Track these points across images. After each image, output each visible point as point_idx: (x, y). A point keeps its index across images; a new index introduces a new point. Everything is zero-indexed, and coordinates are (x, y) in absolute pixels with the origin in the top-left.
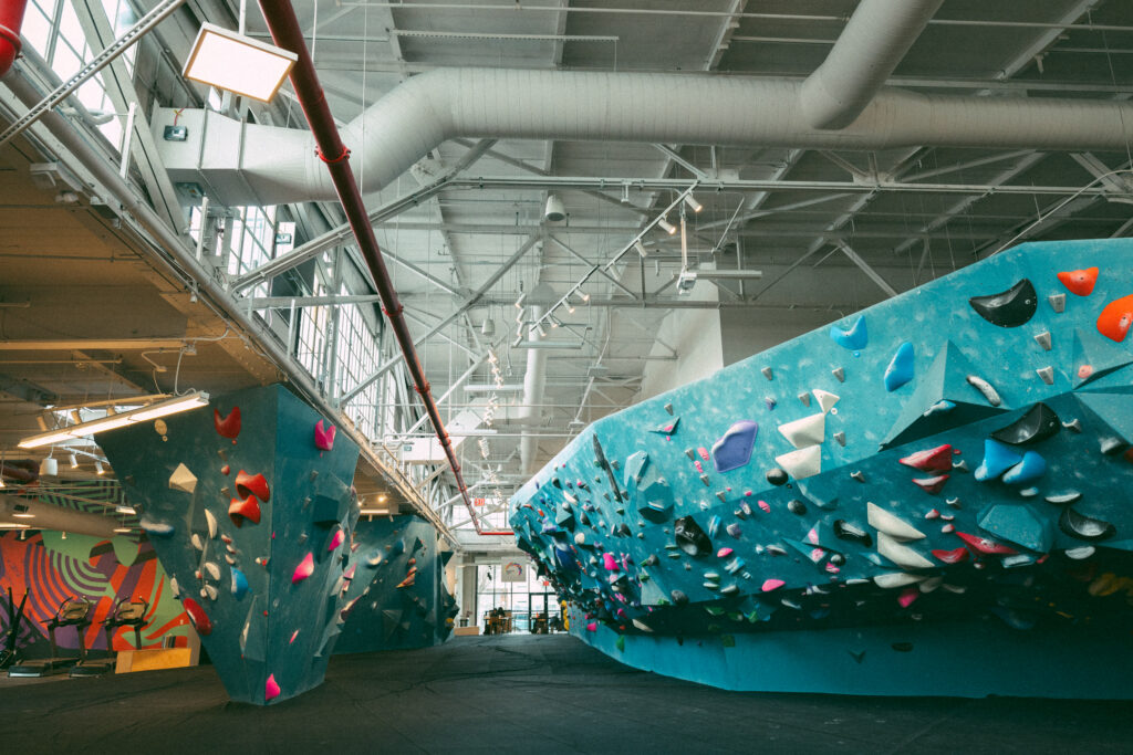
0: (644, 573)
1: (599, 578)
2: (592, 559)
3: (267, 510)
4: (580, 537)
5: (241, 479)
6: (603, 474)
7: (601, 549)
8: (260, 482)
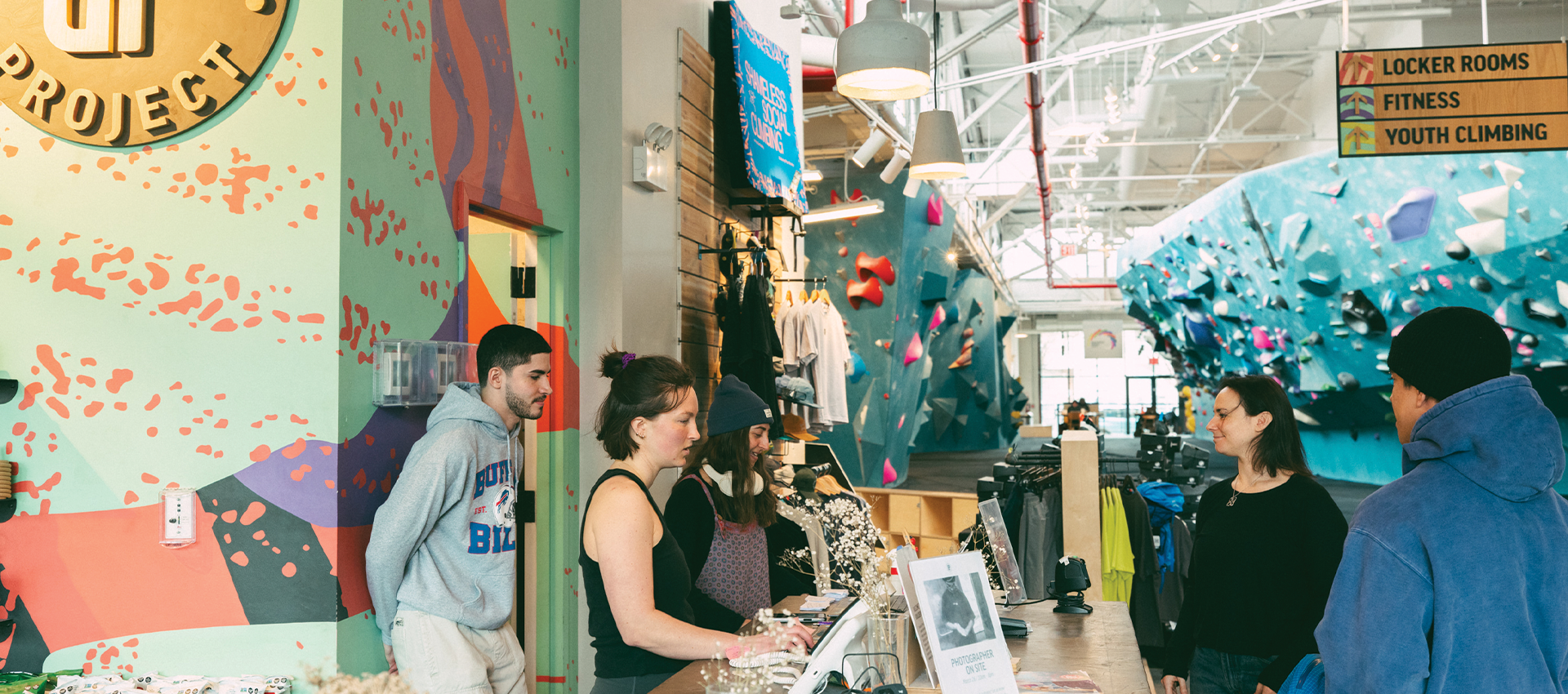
0: (1305, 353)
1: (1247, 358)
2: (1238, 334)
3: (890, 293)
4: (1221, 307)
5: (865, 262)
6: (1253, 235)
7: (1249, 322)
8: (886, 264)
